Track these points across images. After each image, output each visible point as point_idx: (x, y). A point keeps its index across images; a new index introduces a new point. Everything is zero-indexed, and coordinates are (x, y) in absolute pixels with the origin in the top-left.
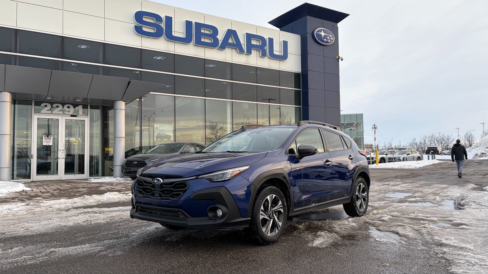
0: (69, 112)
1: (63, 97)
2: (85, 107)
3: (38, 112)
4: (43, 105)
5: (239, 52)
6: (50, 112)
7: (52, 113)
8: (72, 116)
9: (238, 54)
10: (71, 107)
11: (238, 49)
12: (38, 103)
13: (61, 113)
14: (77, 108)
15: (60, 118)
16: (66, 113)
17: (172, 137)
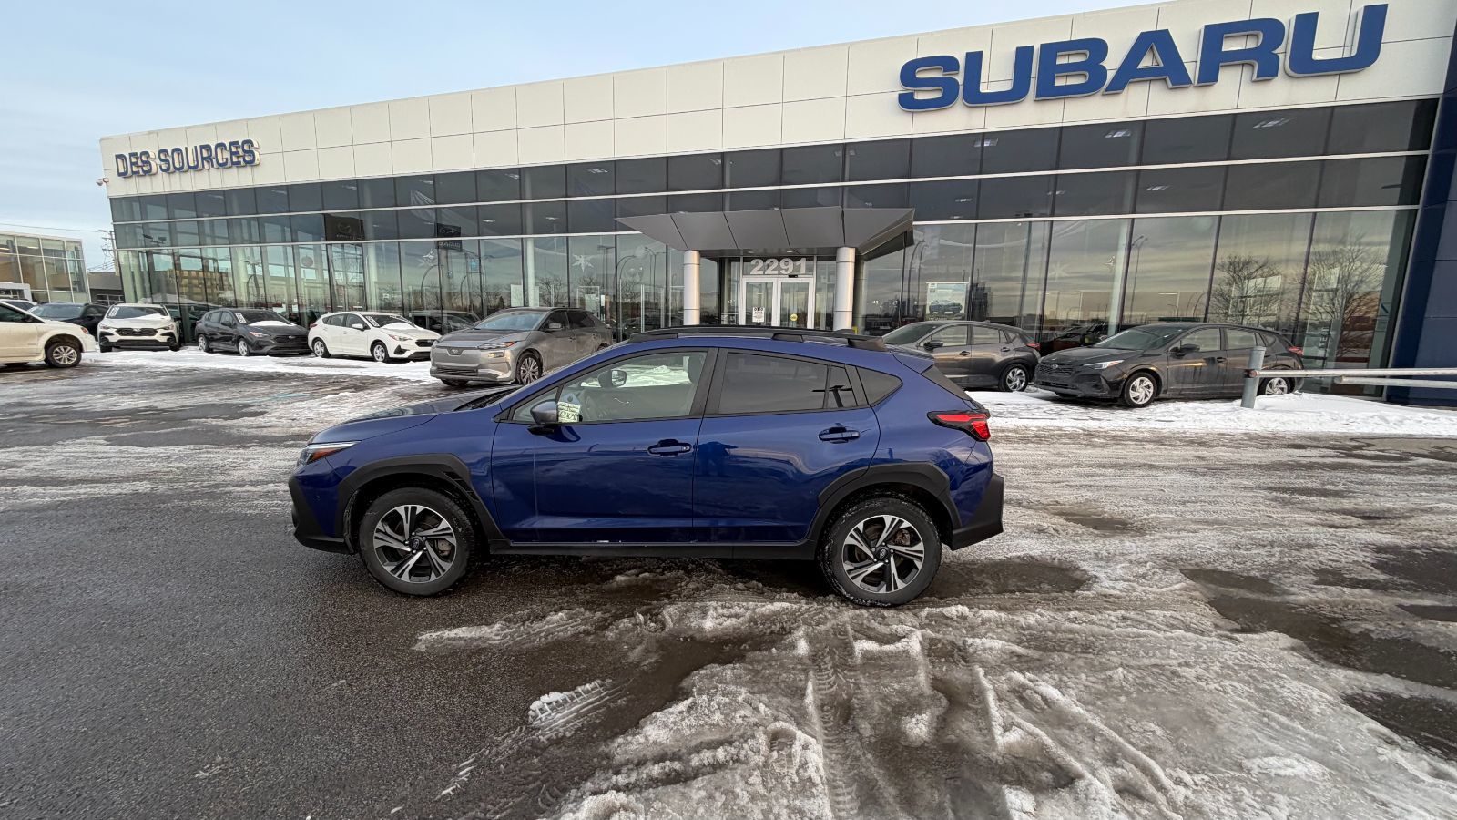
0: (786, 270)
1: (780, 250)
2: (809, 259)
3: (746, 273)
4: (753, 262)
5: (1170, 85)
6: (762, 272)
7: (764, 274)
8: (790, 276)
9: (1168, 92)
10: (790, 261)
11: (1168, 79)
12: (747, 260)
13: (776, 272)
14: (798, 263)
15: (773, 280)
16: (783, 272)
17: (963, 307)
